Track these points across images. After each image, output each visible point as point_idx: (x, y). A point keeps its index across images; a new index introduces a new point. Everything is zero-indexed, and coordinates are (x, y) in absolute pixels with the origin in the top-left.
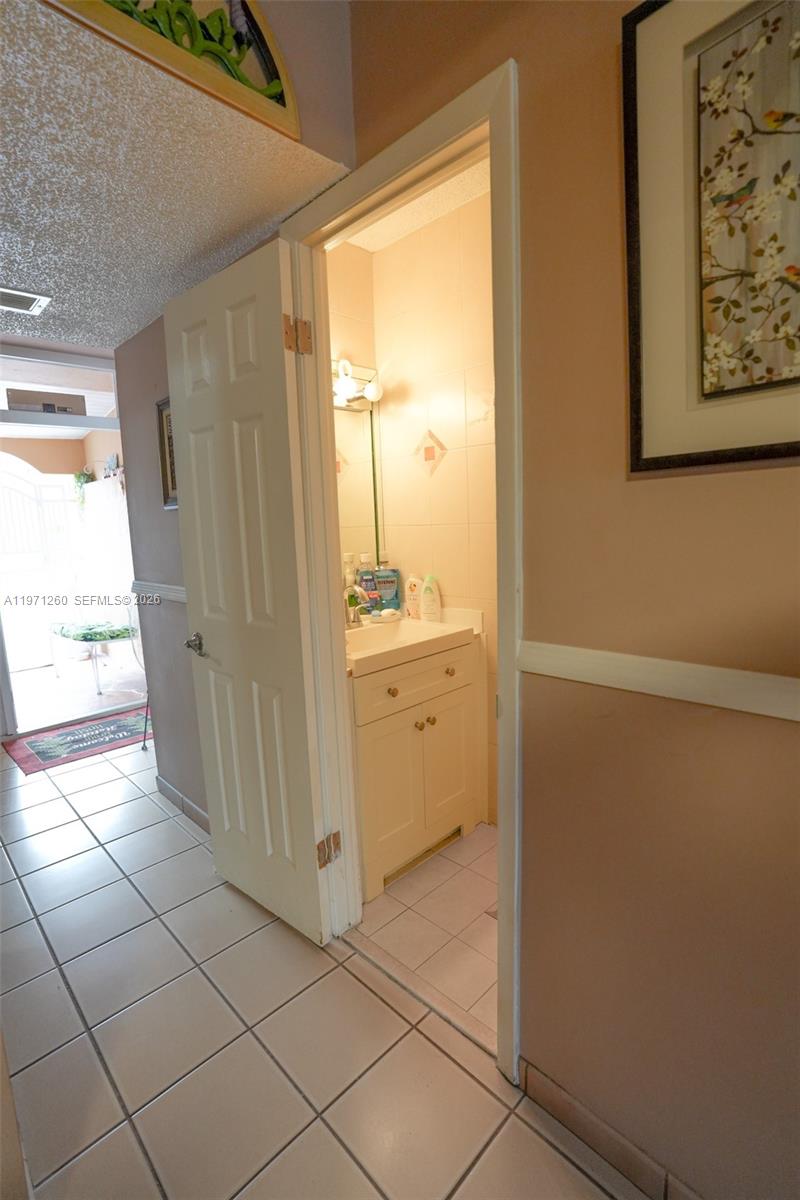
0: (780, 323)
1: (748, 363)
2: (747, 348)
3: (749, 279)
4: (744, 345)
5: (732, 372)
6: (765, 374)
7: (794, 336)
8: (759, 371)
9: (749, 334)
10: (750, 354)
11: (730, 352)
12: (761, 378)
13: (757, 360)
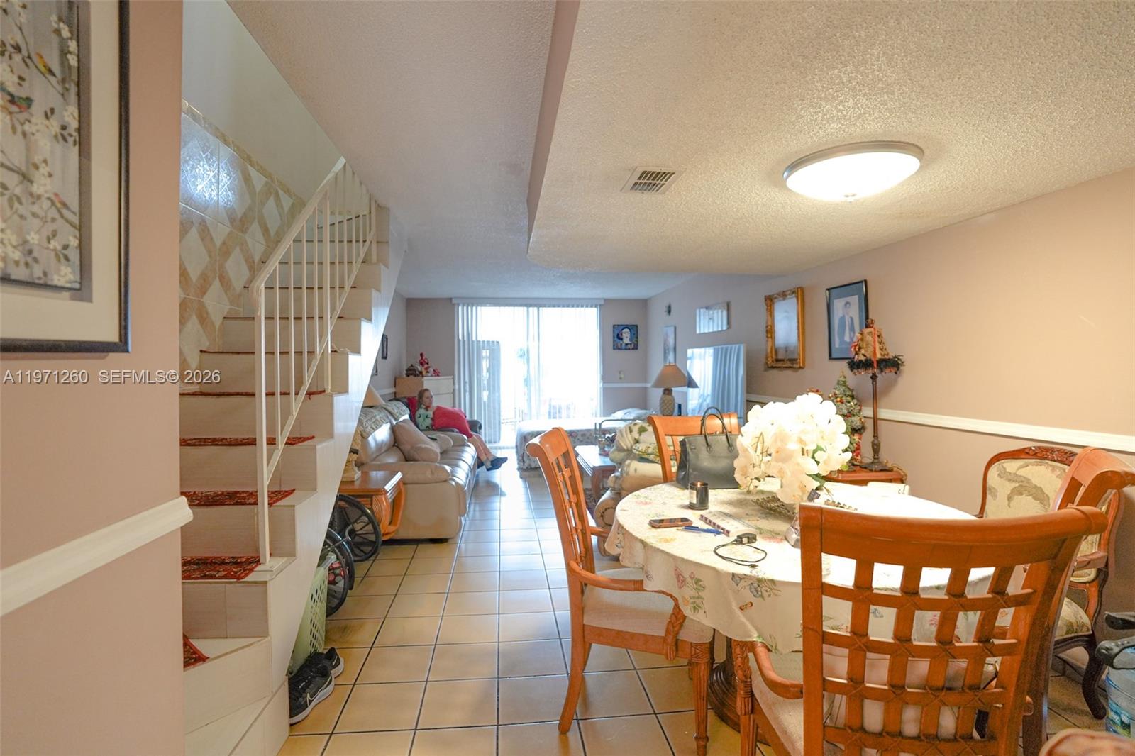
0: (51, 236)
1: (29, 260)
2: (27, 247)
3: (29, 183)
4: (25, 242)
5: (17, 263)
6: (41, 275)
7: (60, 252)
8: (37, 272)
9: (29, 234)
10: (30, 252)
11: (15, 243)
12: (39, 278)
13: (36, 260)
